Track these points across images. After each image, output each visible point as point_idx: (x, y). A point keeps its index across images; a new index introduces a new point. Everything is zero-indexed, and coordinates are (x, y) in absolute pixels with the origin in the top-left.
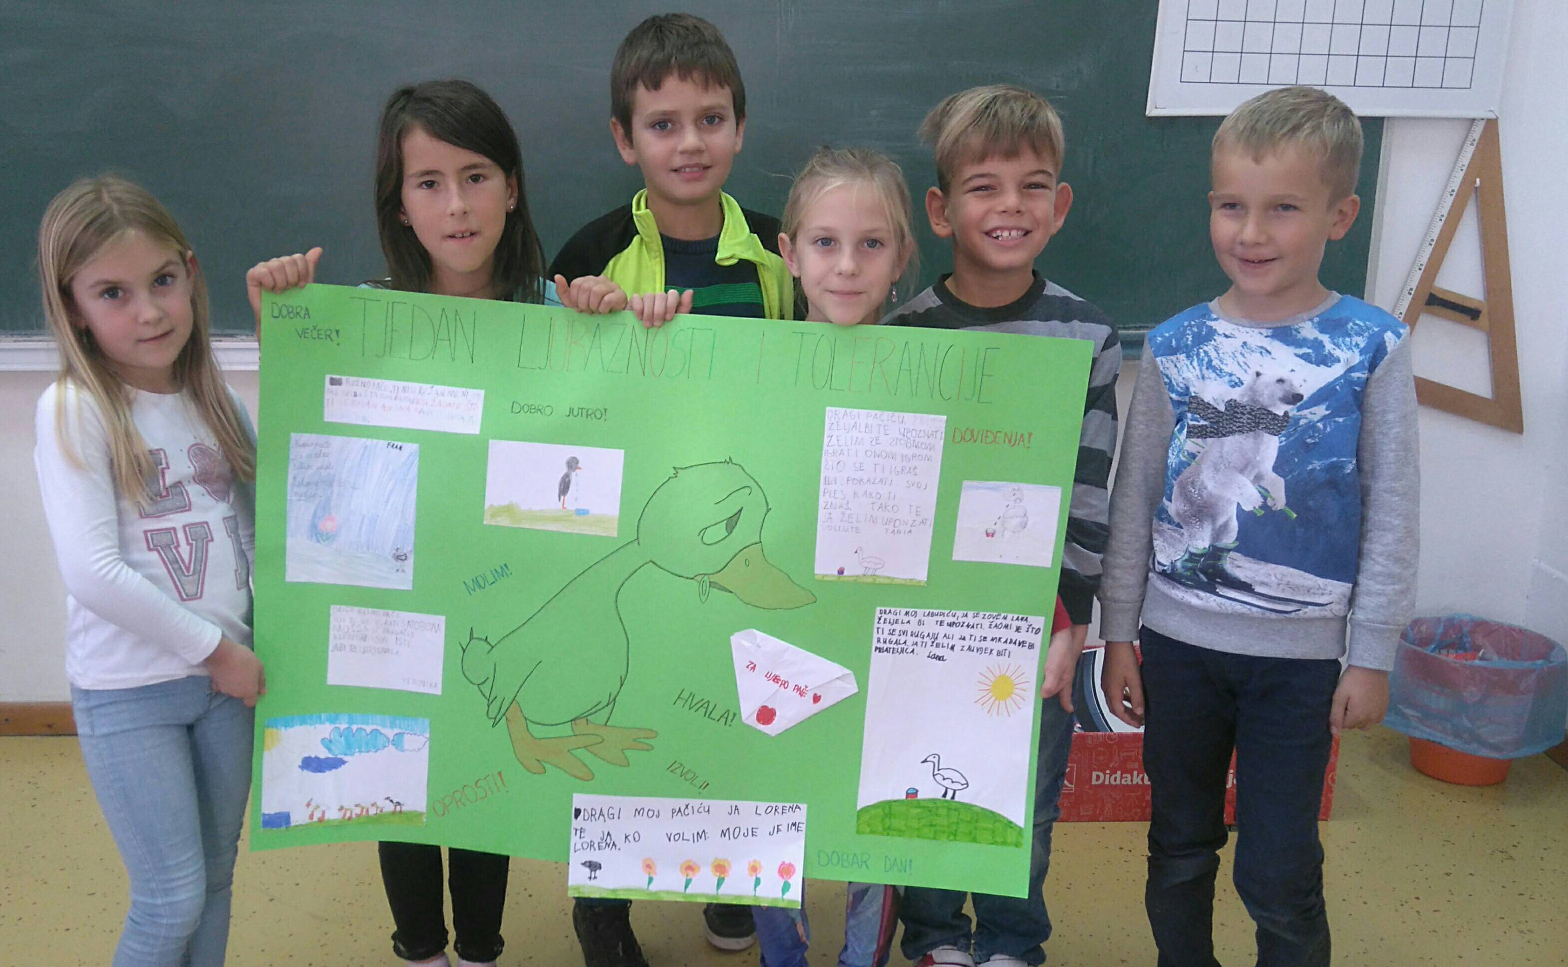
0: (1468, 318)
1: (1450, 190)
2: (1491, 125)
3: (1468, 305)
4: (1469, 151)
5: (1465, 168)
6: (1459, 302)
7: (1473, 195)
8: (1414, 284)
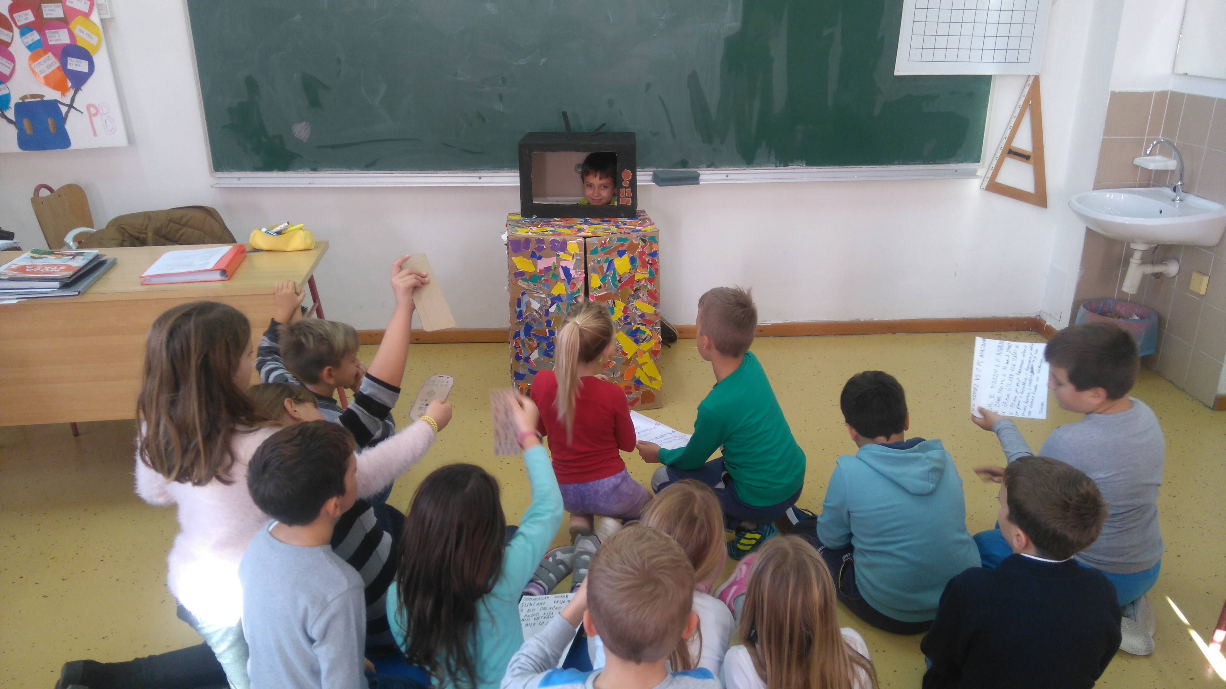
0: (1025, 159)
1: (1019, 105)
2: (1037, 79)
3: (1025, 154)
4: (1027, 89)
5: (1025, 96)
6: (1022, 153)
7: (1029, 107)
8: (1003, 145)
